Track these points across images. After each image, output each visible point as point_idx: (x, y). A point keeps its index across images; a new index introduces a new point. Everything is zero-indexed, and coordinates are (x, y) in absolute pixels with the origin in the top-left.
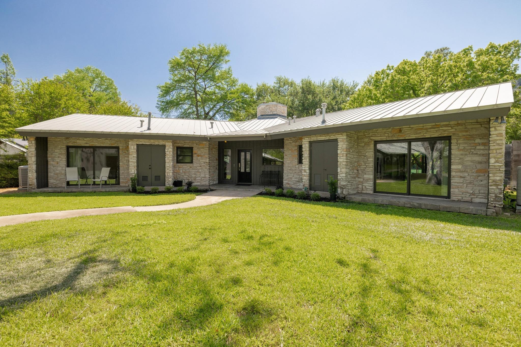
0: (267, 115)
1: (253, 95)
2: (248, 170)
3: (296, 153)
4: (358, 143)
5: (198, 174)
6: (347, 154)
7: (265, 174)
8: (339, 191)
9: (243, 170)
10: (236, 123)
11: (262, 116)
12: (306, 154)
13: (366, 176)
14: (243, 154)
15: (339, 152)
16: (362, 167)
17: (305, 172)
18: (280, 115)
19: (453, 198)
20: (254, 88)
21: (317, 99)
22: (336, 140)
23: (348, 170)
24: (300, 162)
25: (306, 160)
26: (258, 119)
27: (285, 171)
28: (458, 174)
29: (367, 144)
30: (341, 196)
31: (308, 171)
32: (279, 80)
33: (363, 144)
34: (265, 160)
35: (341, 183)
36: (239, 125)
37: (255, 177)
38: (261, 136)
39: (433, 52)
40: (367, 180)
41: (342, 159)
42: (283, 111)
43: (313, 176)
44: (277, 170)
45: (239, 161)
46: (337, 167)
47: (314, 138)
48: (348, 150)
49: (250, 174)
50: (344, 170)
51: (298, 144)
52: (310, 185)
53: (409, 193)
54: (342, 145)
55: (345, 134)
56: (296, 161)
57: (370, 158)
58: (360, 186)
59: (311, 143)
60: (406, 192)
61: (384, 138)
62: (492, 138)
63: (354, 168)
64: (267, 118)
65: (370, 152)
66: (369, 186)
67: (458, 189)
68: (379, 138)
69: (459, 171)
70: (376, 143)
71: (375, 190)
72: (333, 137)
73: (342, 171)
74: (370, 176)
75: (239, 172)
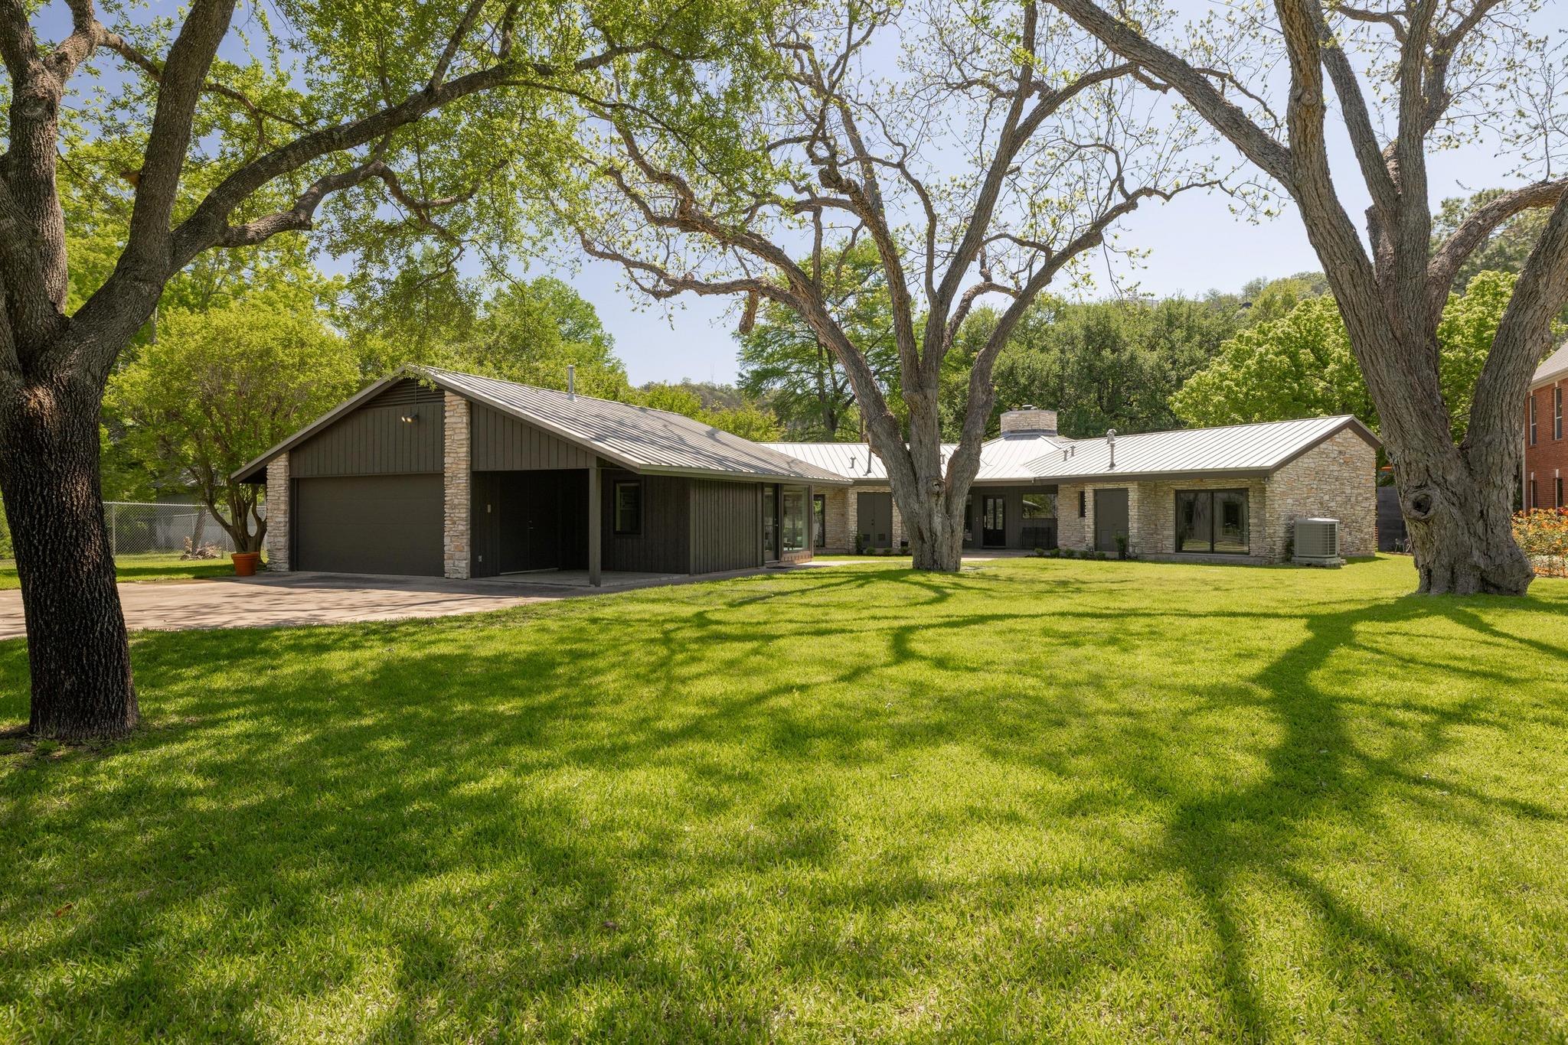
0: (1022, 431)
3: (1077, 502)
4: (1156, 492)
6: (1139, 506)
7: (1027, 531)
8: (1131, 548)
9: (990, 527)
11: (1012, 432)
12: (1090, 504)
13: (1166, 533)
14: (990, 502)
15: (1129, 503)
16: (1162, 521)
17: (1089, 527)
18: (1044, 431)
19: (1252, 552)
21: (1126, 356)
22: (1126, 490)
23: (1141, 525)
24: (1082, 514)
25: (1090, 514)
26: (1007, 438)
27: (1060, 527)
28: (1255, 529)
29: (1167, 493)
30: (1133, 554)
31: (1092, 527)
33: (1162, 494)
34: (1027, 509)
35: (1132, 540)
37: (1012, 536)
40: (1167, 537)
41: (1133, 512)
42: (1049, 423)
43: (1099, 532)
44: (1047, 525)
45: (985, 512)
46: (1127, 521)
47: (1099, 486)
48: (1141, 502)
49: (1003, 531)
50: (1136, 525)
51: (1079, 489)
52: (1096, 545)
53: (1212, 551)
54: (1133, 496)
55: (1136, 483)
56: (1076, 513)
57: (1169, 510)
58: (1159, 544)
59: (1096, 492)
60: (1208, 549)
61: (1185, 487)
62: (1268, 494)
63: (1150, 520)
64: (1022, 438)
65: (1170, 504)
66: (1170, 544)
67: (1255, 546)
68: (1179, 488)
69: (1256, 525)
70: (1177, 492)
71: (1179, 548)
72: (1122, 486)
73: (1134, 527)
74: (1170, 532)
75: (985, 529)
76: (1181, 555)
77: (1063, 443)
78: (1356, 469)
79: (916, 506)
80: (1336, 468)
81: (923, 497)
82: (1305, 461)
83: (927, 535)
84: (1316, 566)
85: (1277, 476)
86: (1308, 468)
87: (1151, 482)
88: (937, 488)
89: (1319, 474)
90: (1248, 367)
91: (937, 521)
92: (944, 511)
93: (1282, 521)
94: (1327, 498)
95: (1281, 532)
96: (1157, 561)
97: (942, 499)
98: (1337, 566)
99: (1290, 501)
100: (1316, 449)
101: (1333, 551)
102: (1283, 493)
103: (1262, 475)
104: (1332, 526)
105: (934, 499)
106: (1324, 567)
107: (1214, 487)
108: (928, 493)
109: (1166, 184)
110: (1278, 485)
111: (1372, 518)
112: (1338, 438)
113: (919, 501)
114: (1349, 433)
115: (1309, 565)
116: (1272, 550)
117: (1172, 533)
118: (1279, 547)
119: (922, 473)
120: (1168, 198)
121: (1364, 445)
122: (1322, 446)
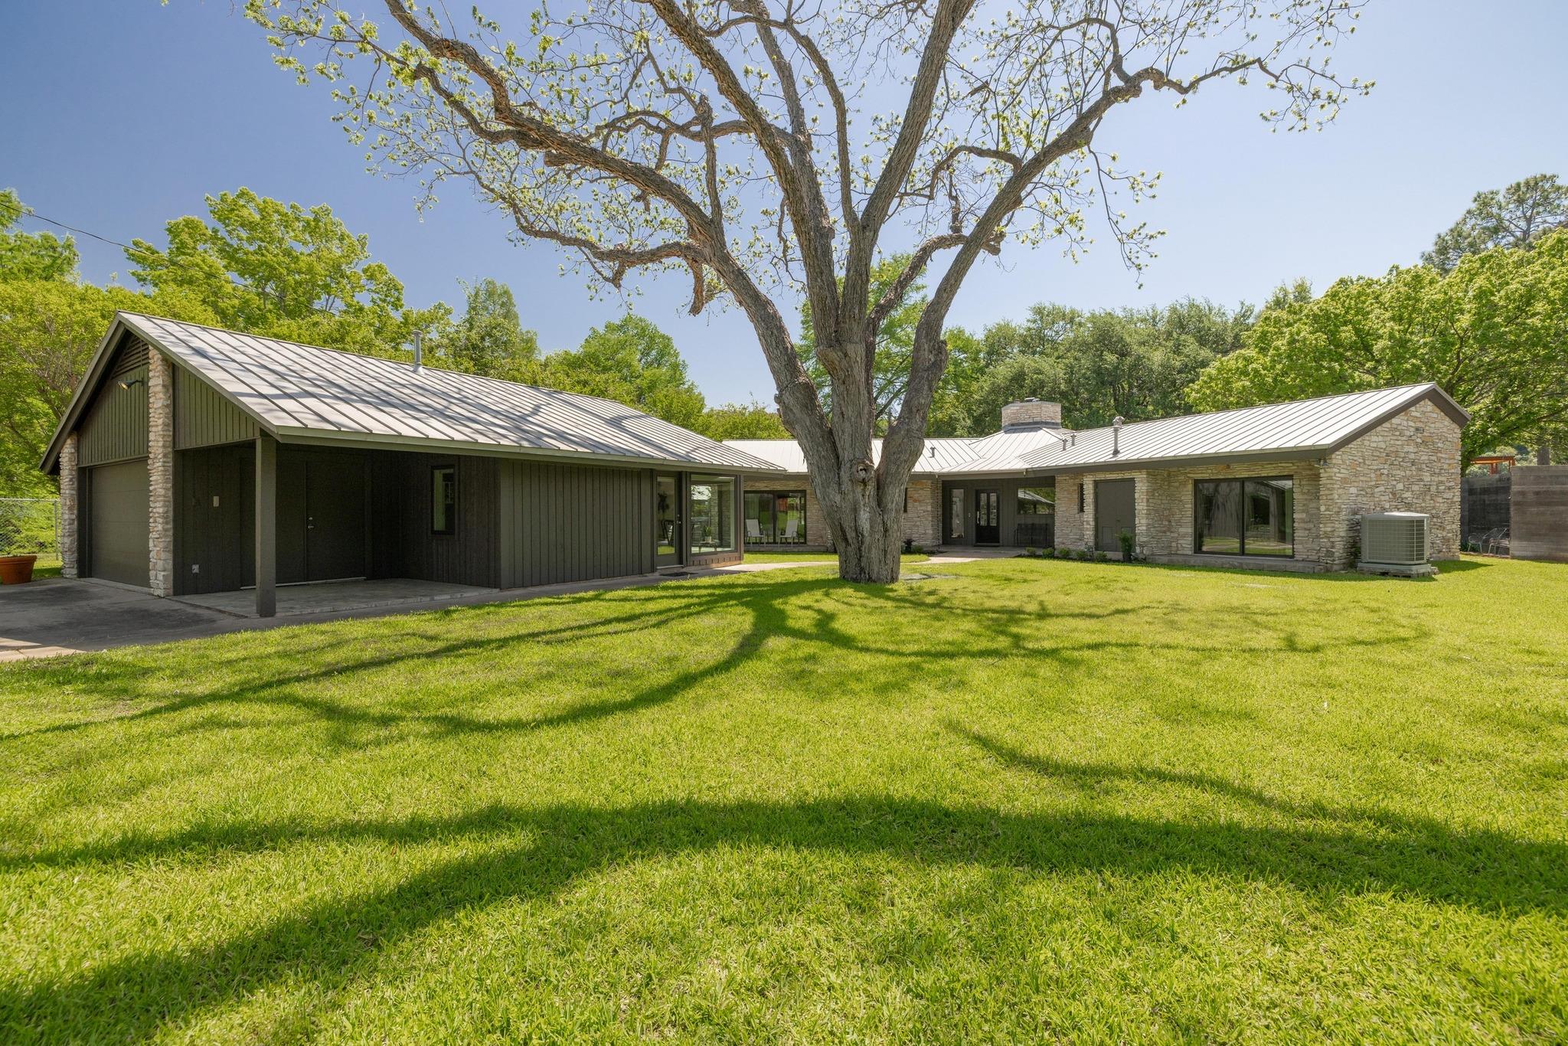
0: (1023, 424)
1: (978, 352)
2: (994, 524)
3: (1076, 496)
4: (1169, 482)
5: (915, 530)
6: (1148, 500)
7: (1022, 529)
8: (1138, 550)
9: (983, 523)
10: (967, 441)
11: (1013, 425)
12: (1089, 498)
13: (1182, 530)
14: (983, 496)
15: (1137, 496)
16: (1177, 517)
17: (1088, 523)
18: (1046, 423)
19: (1297, 557)
20: (980, 335)
22: (1132, 480)
23: (1150, 522)
24: (1081, 510)
25: (1089, 508)
26: (1006, 432)
27: (1057, 524)
28: (1302, 525)
29: (1184, 484)
30: (1141, 556)
31: (1092, 523)
32: (1039, 311)
33: (1177, 484)
34: (1022, 504)
35: (1140, 539)
36: (972, 446)
37: (1006, 532)
38: (1018, 472)
39: (1503, 192)
40: (1184, 536)
41: (1141, 506)
42: (1052, 415)
43: (1100, 529)
44: (1043, 521)
45: (978, 508)
46: (1134, 516)
47: (1101, 476)
48: (1151, 494)
49: (997, 528)
50: (1144, 521)
51: (1078, 481)
52: (1096, 545)
53: (1243, 552)
54: (1141, 487)
55: (1144, 472)
56: (1075, 508)
57: (1187, 503)
58: (1174, 544)
59: (1096, 483)
60: (1237, 551)
61: (1206, 476)
62: (1323, 481)
63: (1163, 518)
64: (1023, 430)
65: (1187, 496)
66: (1187, 544)
67: (1303, 545)
68: (1199, 476)
69: (1303, 521)
70: (1197, 482)
71: (1198, 548)
72: (1127, 475)
73: (1142, 523)
74: (1188, 530)
75: (978, 526)
76: (1200, 559)
77: (1065, 434)
78: (1437, 451)
79: (838, 498)
80: (1412, 449)
81: (846, 486)
82: (1374, 440)
83: (851, 535)
84: (1396, 576)
85: (1337, 458)
86: (1376, 449)
87: (1162, 470)
88: (863, 474)
89: (1390, 456)
90: (1277, 349)
91: (864, 517)
92: (874, 504)
93: (1343, 516)
94: (1400, 486)
95: (1342, 530)
96: (1170, 565)
97: (871, 488)
98: (1426, 577)
99: (1353, 490)
100: (1387, 425)
101: (1420, 556)
102: (1344, 481)
103: (1314, 458)
104: (1420, 522)
105: (859, 489)
106: (1408, 577)
107: (1245, 475)
108: (853, 481)
109: (1182, 73)
110: (1336, 471)
111: (1456, 512)
112: (1414, 411)
113: (841, 492)
114: (1428, 406)
115: (1385, 575)
116: (1330, 554)
117: (1190, 530)
118: (1339, 550)
119: (846, 455)
120: (1184, 91)
121: (1447, 421)
122: (1395, 421)
